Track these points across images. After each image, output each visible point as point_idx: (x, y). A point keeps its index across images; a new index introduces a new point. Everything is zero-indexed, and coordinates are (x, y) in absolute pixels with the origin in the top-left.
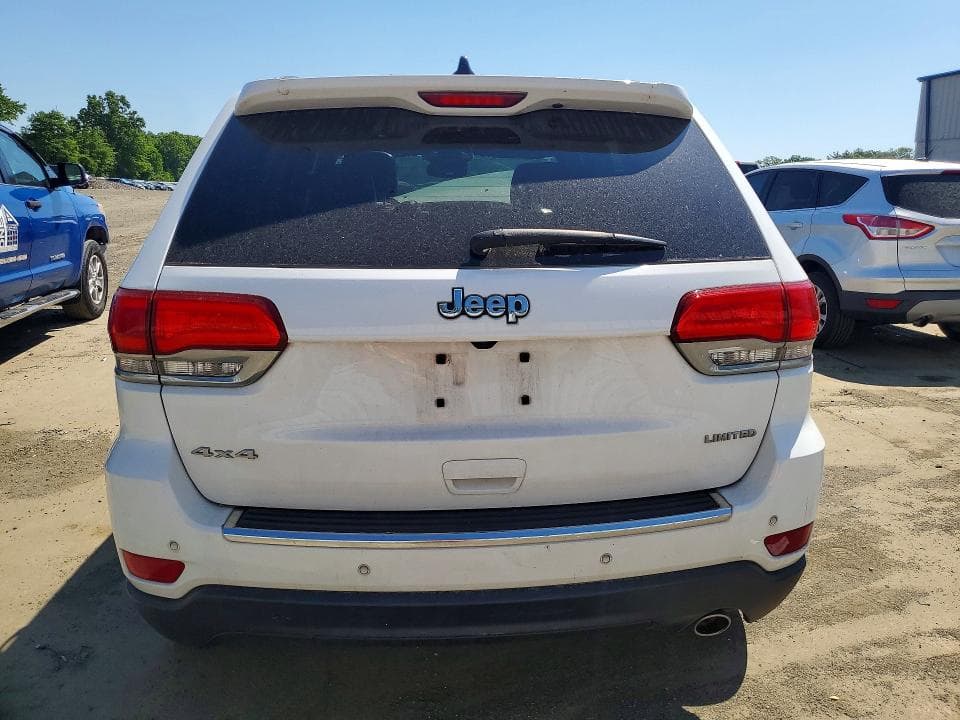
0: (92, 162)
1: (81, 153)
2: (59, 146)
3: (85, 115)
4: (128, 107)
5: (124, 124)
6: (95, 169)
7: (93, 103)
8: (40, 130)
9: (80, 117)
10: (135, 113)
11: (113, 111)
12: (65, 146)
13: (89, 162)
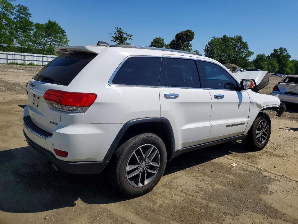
0: (271, 69)
1: (268, 66)
2: (262, 64)
3: (272, 55)
4: (286, 52)
5: (283, 57)
6: (271, 71)
7: (275, 51)
8: (259, 59)
9: (271, 55)
10: (288, 53)
11: (281, 53)
12: (264, 64)
13: (270, 69)
